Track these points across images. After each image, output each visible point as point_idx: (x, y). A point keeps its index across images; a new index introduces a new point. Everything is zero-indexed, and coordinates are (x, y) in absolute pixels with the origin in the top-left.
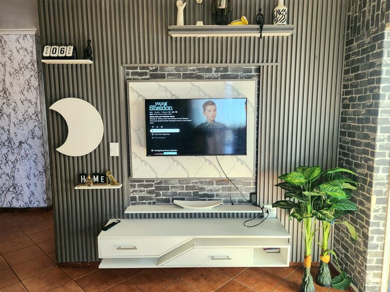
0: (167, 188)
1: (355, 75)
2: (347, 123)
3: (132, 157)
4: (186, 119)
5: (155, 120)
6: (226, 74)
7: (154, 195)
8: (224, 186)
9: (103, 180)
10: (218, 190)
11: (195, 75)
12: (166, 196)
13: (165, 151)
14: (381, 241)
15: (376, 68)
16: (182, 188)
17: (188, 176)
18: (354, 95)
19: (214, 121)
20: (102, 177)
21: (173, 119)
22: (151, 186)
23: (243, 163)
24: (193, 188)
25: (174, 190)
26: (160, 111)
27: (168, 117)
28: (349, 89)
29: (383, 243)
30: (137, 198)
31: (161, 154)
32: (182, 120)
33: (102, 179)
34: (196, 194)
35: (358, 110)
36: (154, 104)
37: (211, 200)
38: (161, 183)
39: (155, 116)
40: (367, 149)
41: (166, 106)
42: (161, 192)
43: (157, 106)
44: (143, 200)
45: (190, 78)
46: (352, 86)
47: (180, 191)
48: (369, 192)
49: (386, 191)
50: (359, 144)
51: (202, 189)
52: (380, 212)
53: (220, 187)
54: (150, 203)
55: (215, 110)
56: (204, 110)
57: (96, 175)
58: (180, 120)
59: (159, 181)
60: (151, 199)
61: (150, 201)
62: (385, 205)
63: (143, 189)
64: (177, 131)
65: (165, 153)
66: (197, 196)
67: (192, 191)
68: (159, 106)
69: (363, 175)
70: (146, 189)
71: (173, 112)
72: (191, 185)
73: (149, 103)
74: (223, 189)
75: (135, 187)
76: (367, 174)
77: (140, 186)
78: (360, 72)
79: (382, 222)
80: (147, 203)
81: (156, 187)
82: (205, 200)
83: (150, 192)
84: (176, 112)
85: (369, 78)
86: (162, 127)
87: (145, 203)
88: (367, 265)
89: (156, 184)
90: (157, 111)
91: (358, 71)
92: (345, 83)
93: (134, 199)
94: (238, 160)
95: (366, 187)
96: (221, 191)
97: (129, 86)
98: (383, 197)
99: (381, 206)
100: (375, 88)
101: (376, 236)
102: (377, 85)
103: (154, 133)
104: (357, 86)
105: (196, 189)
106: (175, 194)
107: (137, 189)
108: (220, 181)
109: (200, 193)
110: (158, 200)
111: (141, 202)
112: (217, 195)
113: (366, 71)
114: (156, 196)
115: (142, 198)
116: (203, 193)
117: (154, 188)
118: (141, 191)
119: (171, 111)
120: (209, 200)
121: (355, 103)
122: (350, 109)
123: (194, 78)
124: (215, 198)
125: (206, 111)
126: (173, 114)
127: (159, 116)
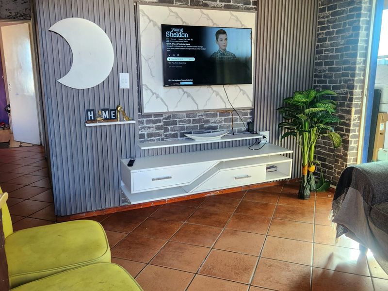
0: (175, 123)
1: (332, 13)
2: (323, 54)
3: (144, 90)
4: (200, 48)
5: (172, 47)
6: (229, 5)
7: (163, 131)
8: (226, 117)
9: (114, 116)
10: (221, 122)
11: (201, 2)
12: (174, 131)
13: (182, 81)
14: (356, 144)
15: (356, 6)
16: (189, 122)
17: (198, 108)
18: (331, 30)
19: (225, 50)
20: (112, 112)
21: (188, 47)
22: (160, 121)
23: (244, 93)
24: (199, 121)
25: (182, 125)
26: (176, 38)
27: (184, 44)
28: (326, 25)
29: (357, 145)
30: (146, 135)
31: (177, 84)
32: (197, 48)
33: (112, 115)
34: (202, 127)
35: (336, 41)
36: (171, 30)
37: (215, 132)
38: (169, 117)
39: (171, 43)
40: (347, 72)
41: (182, 33)
42: (169, 128)
43: (174, 32)
44: (152, 137)
45: (197, 5)
46: (328, 22)
47: (188, 125)
48: (350, 106)
49: (360, 104)
50: (339, 70)
51: (208, 122)
52: (356, 121)
53: (223, 118)
54: (158, 140)
55: (226, 39)
56: (217, 39)
57: (105, 110)
58: (195, 48)
59: (167, 116)
60: (159, 135)
61: (158, 138)
62: (359, 115)
63: (151, 125)
64: (193, 59)
65: (181, 83)
66: (203, 129)
67: (198, 124)
68: (175, 32)
69: (342, 94)
70: (154, 125)
71: (188, 40)
72: (198, 118)
73: (165, 28)
74: (226, 120)
75: (143, 124)
76: (347, 92)
77: (148, 122)
78: (338, 9)
79: (357, 128)
80: (155, 139)
81: (164, 122)
82: (210, 132)
83: (158, 128)
84: (192, 40)
85: (348, 14)
86: (178, 55)
87: (154, 140)
88: (348, 163)
89: (164, 119)
90: (174, 38)
91: (336, 8)
92: (320, 20)
93: (142, 136)
94: (241, 90)
95: (346, 104)
96: (223, 123)
97: (140, 9)
98: (359, 109)
99: (357, 116)
100: (355, 21)
101: (353, 140)
102: (357, 19)
103: (171, 62)
104: (334, 21)
105: (201, 123)
106: (182, 128)
107: (145, 125)
108: (224, 112)
109: (205, 126)
110: (166, 136)
111: (149, 139)
112: (221, 127)
113: (345, 9)
114: (165, 132)
115: (150, 135)
116: (208, 125)
117: (162, 124)
118: (149, 128)
119: (187, 38)
120: (213, 132)
121: (333, 36)
122: (327, 42)
123: (200, 6)
124: (218, 130)
125: (219, 39)
126: (189, 42)
127: (175, 43)
